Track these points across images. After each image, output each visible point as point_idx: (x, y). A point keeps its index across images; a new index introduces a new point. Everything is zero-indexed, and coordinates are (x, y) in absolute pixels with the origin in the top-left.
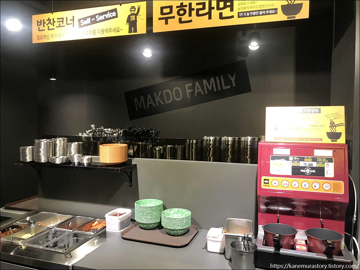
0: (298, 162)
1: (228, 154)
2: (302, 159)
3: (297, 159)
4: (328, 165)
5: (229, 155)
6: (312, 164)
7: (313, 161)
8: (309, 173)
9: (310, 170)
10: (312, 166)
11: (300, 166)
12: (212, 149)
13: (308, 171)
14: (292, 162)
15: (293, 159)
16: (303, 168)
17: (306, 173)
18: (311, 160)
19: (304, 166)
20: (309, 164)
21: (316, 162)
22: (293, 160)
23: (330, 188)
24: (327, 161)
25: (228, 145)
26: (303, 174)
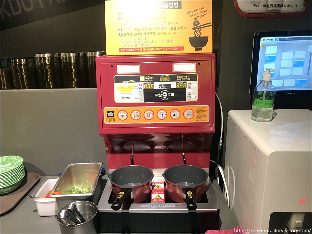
0: (151, 83)
1: (72, 77)
2: (157, 79)
3: (151, 79)
4: (190, 85)
5: (74, 77)
6: (171, 85)
7: (171, 81)
8: (167, 98)
9: (167, 93)
10: (171, 87)
11: (155, 88)
12: (50, 71)
13: (165, 95)
14: (144, 84)
15: (145, 79)
16: (159, 91)
17: (163, 98)
18: (169, 79)
19: (160, 88)
20: (166, 85)
21: (175, 82)
22: (145, 81)
23: (192, 115)
24: (190, 79)
25: (71, 63)
26: (159, 99)
